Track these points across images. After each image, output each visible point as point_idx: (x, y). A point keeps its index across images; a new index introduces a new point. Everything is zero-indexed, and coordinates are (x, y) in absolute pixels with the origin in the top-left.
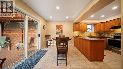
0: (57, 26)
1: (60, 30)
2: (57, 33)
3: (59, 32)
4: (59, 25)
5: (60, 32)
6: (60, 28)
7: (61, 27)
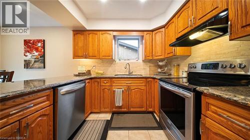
0: (26, 42)
1: (37, 54)
2: (27, 65)
3: (33, 60)
4: (34, 41)
5: (35, 62)
6: (37, 50)
7: (39, 45)
